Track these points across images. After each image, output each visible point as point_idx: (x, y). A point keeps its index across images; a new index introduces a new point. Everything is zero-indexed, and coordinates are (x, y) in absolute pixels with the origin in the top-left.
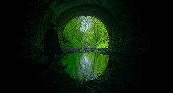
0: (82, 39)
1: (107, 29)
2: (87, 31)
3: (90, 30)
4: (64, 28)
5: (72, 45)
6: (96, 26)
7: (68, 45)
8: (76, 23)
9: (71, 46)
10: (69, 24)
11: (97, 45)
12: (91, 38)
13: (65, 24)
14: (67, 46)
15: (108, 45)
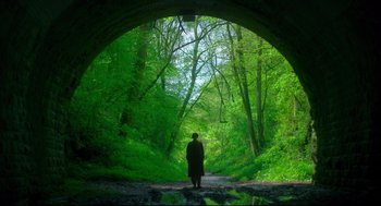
0: (175, 136)
1: (302, 80)
2: (205, 89)
3: (218, 84)
4: (75, 84)
5: (119, 171)
6: (251, 61)
7: (102, 171)
8: (141, 53)
9: (115, 179)
10: (103, 60)
11: (259, 167)
12: (228, 128)
13: (85, 60)
14: (96, 179)
15: (311, 166)
